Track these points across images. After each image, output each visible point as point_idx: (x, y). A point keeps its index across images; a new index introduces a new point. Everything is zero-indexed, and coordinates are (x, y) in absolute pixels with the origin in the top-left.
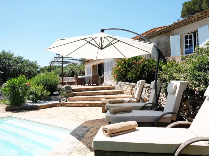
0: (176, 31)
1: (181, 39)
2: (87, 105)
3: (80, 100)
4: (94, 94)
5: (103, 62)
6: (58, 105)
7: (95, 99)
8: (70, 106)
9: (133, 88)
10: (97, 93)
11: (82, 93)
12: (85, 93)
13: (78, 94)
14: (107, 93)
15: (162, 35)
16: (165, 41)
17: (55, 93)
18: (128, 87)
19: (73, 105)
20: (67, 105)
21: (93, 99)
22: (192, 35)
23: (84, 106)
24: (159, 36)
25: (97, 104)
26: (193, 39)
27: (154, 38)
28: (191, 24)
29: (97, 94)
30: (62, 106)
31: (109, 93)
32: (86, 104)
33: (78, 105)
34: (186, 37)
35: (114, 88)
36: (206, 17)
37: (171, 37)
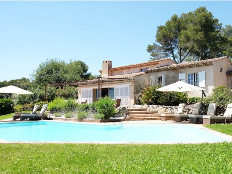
0: (183, 70)
2: (145, 119)
4: (140, 113)
5: (114, 87)
6: (125, 120)
11: (133, 112)
12: (135, 112)
13: (131, 113)
14: (148, 113)
16: (173, 76)
18: (162, 108)
22: (192, 75)
26: (193, 77)
27: (163, 72)
28: (194, 68)
29: (142, 113)
31: (149, 113)
33: (138, 119)
34: (189, 75)
35: (146, 110)
36: (203, 66)
37: (179, 74)
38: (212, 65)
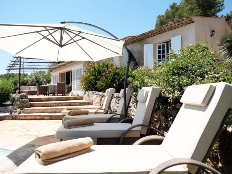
0: (150, 39)
1: (154, 48)
2: (46, 118)
3: (38, 111)
4: (57, 105)
5: (72, 69)
7: (57, 111)
8: (24, 119)
9: (102, 98)
10: (60, 103)
11: (42, 104)
12: (46, 103)
13: (36, 105)
14: (72, 104)
15: (135, 43)
16: (139, 50)
17: (6, 103)
19: (28, 118)
20: (20, 118)
21: (54, 111)
22: (165, 45)
23: (42, 118)
24: (133, 44)
25: (59, 116)
26: (166, 49)
28: (165, 34)
29: (60, 105)
30: (13, 119)
32: (45, 116)
35: (81, 98)
36: (178, 27)
37: (144, 45)
38: (193, 22)
